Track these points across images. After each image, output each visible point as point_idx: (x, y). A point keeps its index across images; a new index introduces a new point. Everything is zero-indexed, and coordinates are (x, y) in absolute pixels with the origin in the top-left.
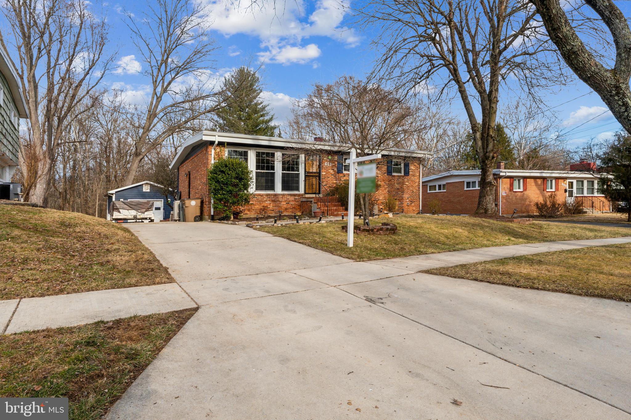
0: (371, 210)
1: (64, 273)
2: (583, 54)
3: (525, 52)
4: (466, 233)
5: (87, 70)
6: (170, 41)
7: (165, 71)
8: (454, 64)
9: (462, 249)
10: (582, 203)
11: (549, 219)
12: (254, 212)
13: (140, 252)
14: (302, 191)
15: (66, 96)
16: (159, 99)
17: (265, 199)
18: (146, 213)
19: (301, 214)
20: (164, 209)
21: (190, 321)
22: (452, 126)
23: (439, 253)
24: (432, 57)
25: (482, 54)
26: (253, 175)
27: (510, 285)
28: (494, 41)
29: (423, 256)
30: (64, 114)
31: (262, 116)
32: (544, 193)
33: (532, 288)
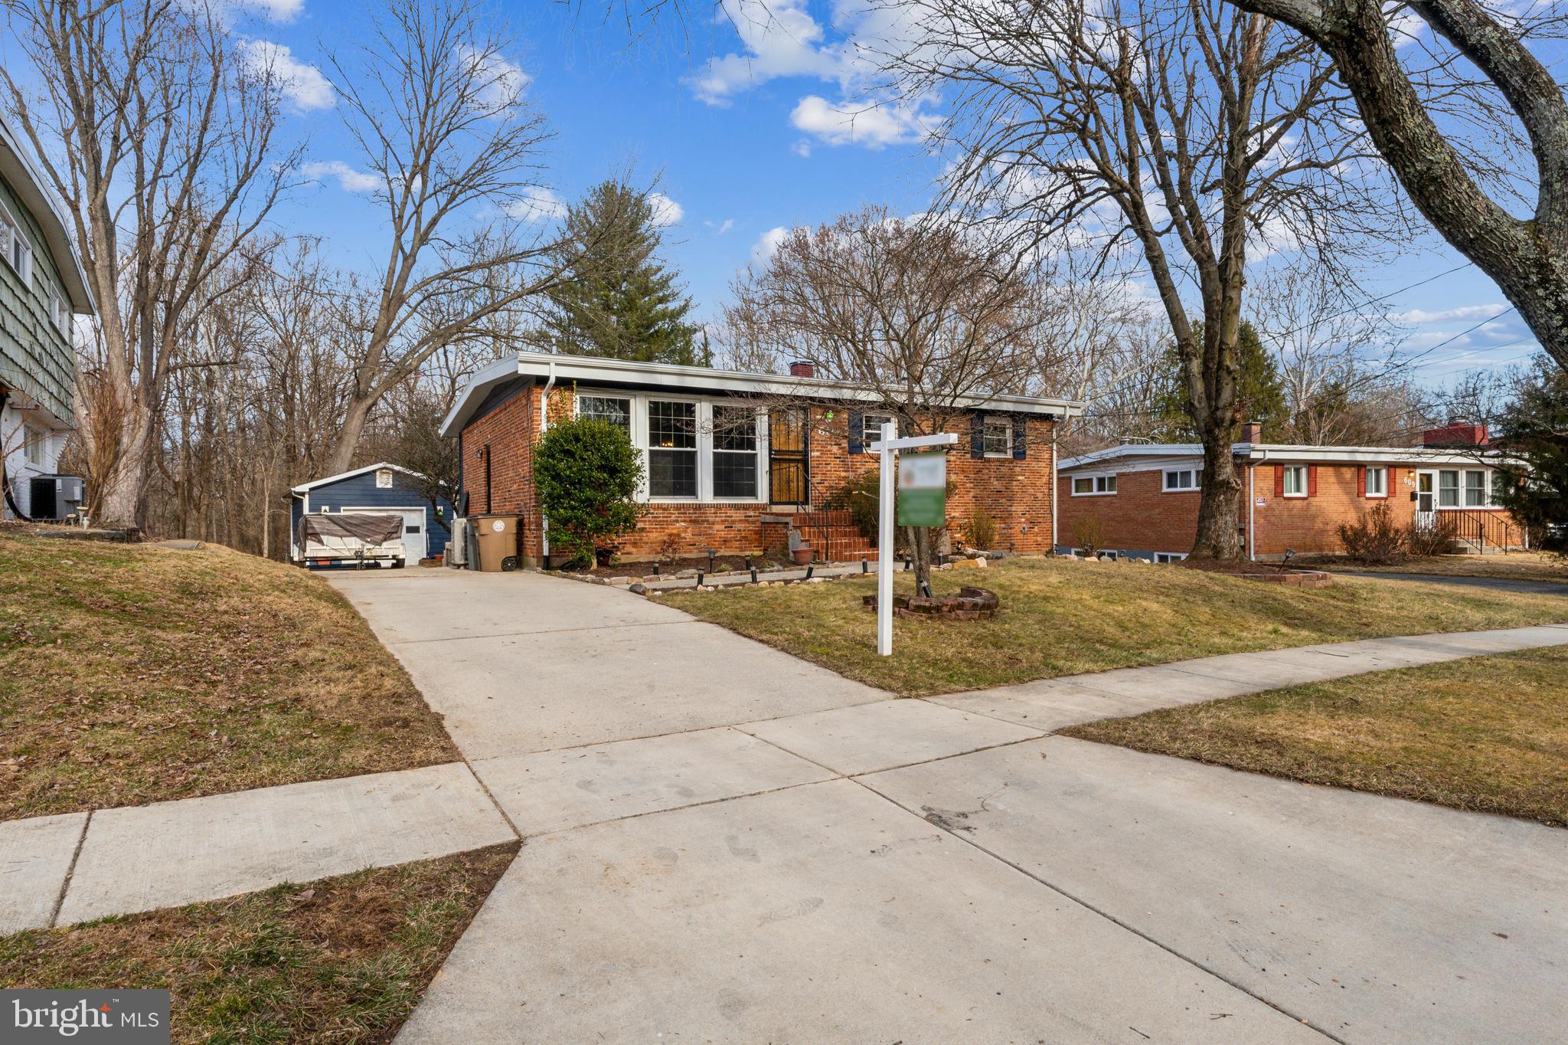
0: (934, 547)
1: (193, 735)
2: (1457, 184)
3: (1308, 160)
4: (1168, 614)
5: (232, 190)
6: (434, 120)
7: (423, 192)
8: (1132, 191)
9: (1160, 662)
10: (1455, 529)
11: (1373, 569)
12: (646, 549)
13: (373, 670)
14: (763, 496)
15: (183, 253)
16: (410, 260)
17: (673, 517)
18: (385, 545)
19: (761, 553)
20: (427, 531)
21: (500, 884)
22: (1129, 327)
23: (1104, 671)
24: (1079, 172)
25: (1203, 164)
26: (643, 461)
27: (1280, 775)
28: (1231, 136)
29: (1063, 683)
30: (181, 297)
31: (661, 300)
32: (1360, 502)
33: (1337, 785)
